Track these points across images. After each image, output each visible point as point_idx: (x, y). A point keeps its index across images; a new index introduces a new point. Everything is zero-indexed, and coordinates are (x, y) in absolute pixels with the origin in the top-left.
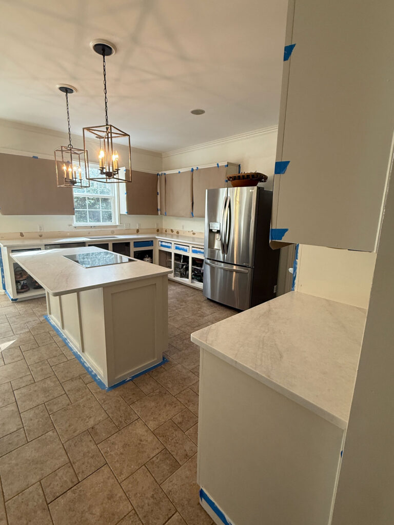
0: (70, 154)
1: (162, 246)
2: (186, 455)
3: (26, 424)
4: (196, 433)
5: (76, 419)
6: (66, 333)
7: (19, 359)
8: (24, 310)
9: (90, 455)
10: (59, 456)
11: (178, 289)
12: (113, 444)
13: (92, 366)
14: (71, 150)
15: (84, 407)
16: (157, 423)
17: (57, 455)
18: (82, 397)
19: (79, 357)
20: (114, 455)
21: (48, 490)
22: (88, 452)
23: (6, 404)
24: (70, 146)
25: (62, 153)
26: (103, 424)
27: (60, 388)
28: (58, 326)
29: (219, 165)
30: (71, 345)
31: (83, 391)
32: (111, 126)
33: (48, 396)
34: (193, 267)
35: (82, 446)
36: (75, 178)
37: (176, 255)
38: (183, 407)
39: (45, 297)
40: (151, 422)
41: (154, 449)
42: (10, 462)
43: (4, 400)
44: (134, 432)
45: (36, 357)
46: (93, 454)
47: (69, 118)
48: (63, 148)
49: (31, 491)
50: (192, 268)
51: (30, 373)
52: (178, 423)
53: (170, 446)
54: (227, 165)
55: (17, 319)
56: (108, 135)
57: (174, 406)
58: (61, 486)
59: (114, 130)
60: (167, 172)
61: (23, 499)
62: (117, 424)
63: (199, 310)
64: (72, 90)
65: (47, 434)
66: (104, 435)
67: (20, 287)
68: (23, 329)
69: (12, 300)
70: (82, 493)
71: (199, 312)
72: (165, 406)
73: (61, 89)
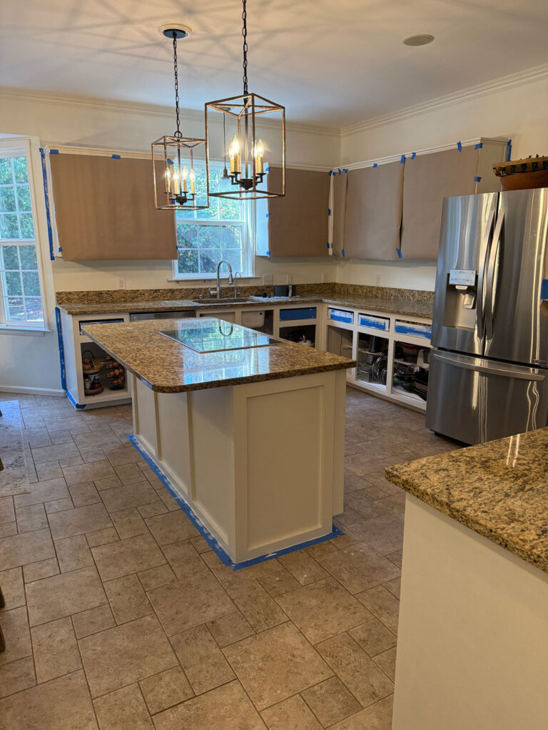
0: (176, 148)
1: (333, 317)
2: (374, 693)
3: (112, 599)
4: (393, 661)
5: (187, 604)
6: (165, 467)
7: (94, 501)
8: (97, 425)
9: (210, 661)
10: (162, 654)
11: (365, 404)
12: (246, 652)
13: (210, 526)
14: (178, 140)
15: (198, 588)
16: (321, 632)
17: (159, 653)
18: (195, 574)
19: (186, 509)
20: (248, 669)
21: (150, 697)
22: (207, 657)
23: (81, 565)
24: (177, 134)
25: (165, 148)
26: (230, 620)
27: (158, 554)
28: (151, 454)
29: (463, 145)
30: (173, 487)
31: (196, 564)
32: (253, 95)
33: (142, 563)
34: (398, 361)
35: (197, 645)
36: (185, 193)
37: (362, 336)
38: (369, 615)
39: (131, 404)
40: (310, 629)
41: (316, 674)
42: (94, 648)
43: (79, 560)
44: (282, 640)
45: (120, 501)
46: (215, 660)
47: (177, 84)
48: (167, 138)
49: (126, 692)
50: (395, 363)
51: (111, 525)
52: (360, 640)
53: (344, 674)
54: (481, 145)
55: (87, 437)
56: (246, 110)
57: (352, 610)
58: (169, 696)
59: (258, 101)
60: (351, 167)
61: (115, 701)
62: (252, 623)
63: (406, 448)
64: (184, 32)
65: (143, 619)
66: (231, 636)
67: (88, 385)
68: (96, 454)
69: (78, 406)
70: (200, 712)
71: (406, 451)
72: (336, 608)
73: (166, 32)
